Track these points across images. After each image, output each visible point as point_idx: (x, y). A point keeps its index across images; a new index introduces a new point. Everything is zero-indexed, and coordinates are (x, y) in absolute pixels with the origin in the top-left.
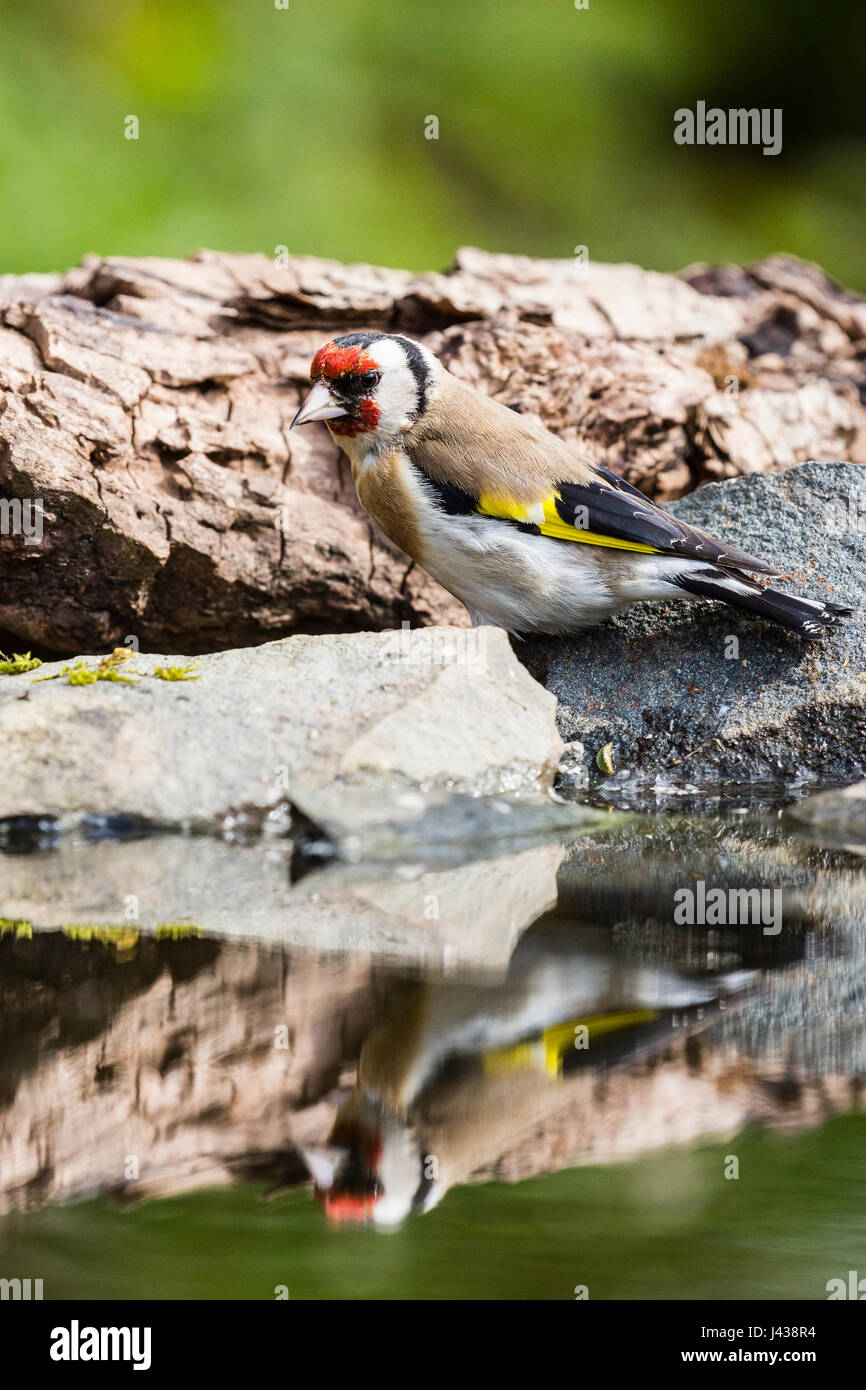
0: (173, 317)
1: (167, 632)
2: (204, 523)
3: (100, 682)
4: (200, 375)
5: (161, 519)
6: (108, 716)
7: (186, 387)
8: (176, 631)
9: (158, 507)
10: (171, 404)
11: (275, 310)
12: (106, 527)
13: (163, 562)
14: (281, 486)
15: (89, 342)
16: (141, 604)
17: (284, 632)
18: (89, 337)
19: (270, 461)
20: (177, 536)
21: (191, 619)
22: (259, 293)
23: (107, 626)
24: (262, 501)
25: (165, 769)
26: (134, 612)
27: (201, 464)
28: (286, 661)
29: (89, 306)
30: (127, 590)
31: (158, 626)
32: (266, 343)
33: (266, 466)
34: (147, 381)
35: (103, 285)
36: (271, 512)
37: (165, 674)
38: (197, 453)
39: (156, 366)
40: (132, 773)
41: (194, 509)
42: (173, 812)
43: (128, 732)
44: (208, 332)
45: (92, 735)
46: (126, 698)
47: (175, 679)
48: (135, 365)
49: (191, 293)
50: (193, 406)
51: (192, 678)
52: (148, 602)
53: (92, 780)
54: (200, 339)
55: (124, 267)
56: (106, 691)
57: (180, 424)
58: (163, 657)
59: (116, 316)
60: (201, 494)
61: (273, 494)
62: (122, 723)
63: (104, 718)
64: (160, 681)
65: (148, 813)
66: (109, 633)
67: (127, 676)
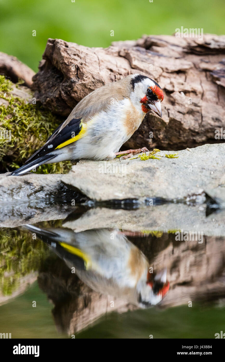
0: (169, 52)
1: (169, 144)
2: (179, 112)
3: (150, 159)
4: (177, 69)
5: (166, 111)
6: (152, 169)
7: (173, 72)
8: (172, 143)
9: (165, 108)
10: (169, 78)
11: (198, 49)
12: (150, 114)
13: (167, 124)
14: (201, 101)
15: (144, 60)
16: (161, 136)
17: (203, 143)
18: (144, 58)
19: (198, 93)
20: (171, 116)
21: (175, 141)
22: (194, 44)
23: (151, 143)
24: (196, 105)
25: (169, 184)
26: (159, 138)
27: (178, 95)
28: (203, 151)
29: (144, 50)
30: (157, 132)
31: (167, 142)
32: (196, 59)
33: (197, 95)
34: (161, 71)
35: (148, 43)
36: (198, 109)
37: (168, 156)
38: (176, 92)
39: (164, 66)
40: (159, 185)
41: (176, 108)
42: (171, 196)
43: (158, 174)
44: (178, 56)
45: (148, 174)
46: (157, 164)
47: (171, 158)
48: (158, 66)
49: (174, 45)
50: (175, 78)
51: (176, 157)
52: (164, 135)
53: (148, 188)
54: (176, 58)
55: (154, 38)
56: (151, 162)
57: (171, 83)
58: (168, 151)
59: (152, 52)
60: (178, 104)
61: (199, 103)
62: (156, 171)
63: (151, 170)
64: (167, 158)
65: (164, 197)
66: (152, 145)
67: (157, 157)
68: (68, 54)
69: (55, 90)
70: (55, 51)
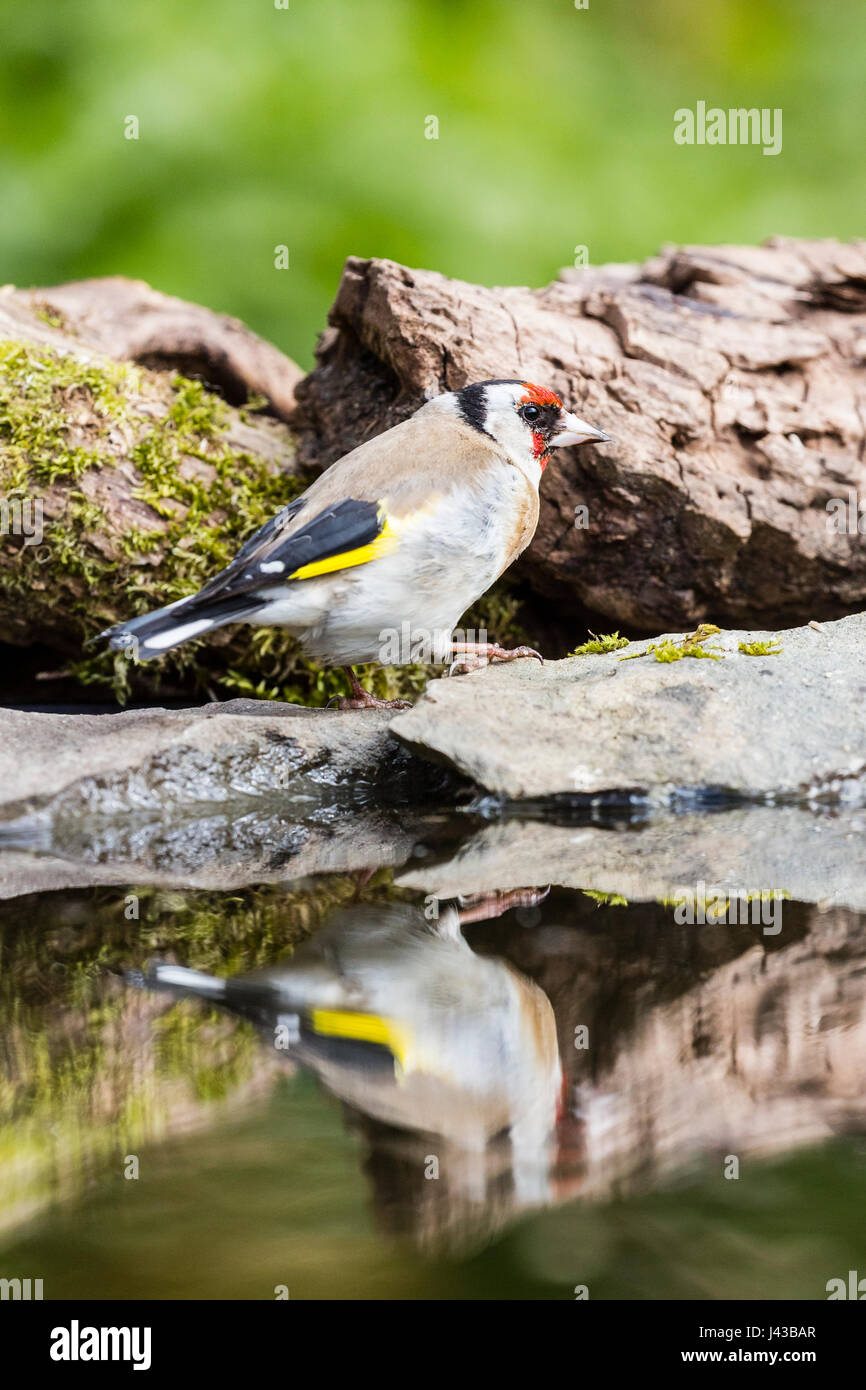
0: (749, 303)
1: (750, 608)
2: (784, 502)
3: (686, 659)
4: (777, 357)
5: (742, 499)
6: (695, 691)
7: (764, 370)
8: (759, 606)
9: (738, 488)
10: (749, 387)
11: (847, 293)
12: (689, 508)
13: (745, 541)
14: (858, 465)
15: (668, 329)
16: (725, 582)
18: (667, 323)
19: (846, 439)
20: (758, 515)
21: (773, 596)
22: (832, 277)
23: (692, 604)
24: (839, 478)
25: (750, 741)
26: (718, 590)
27: (781, 446)
29: (666, 294)
30: (711, 569)
31: (742, 602)
32: (839, 325)
33: (842, 445)
34: (725, 365)
35: (681, 273)
36: (848, 489)
37: (749, 648)
38: (775, 434)
39: (733, 351)
40: (718, 746)
41: (773, 487)
42: (757, 780)
43: (713, 707)
44: (780, 315)
45: (680, 709)
46: (711, 673)
47: (758, 654)
48: (712, 350)
49: (765, 279)
50: (770, 388)
51: (774, 652)
52: (732, 580)
53: (679, 753)
54: (775, 323)
55: (700, 256)
56: (691, 667)
57: (758, 406)
58: (745, 633)
59: (693, 303)
60: (780, 473)
61: (850, 471)
62: (708, 698)
63: (690, 693)
64: (743, 656)
65: (735, 785)
66: (694, 610)
67: (712, 652)
68: (414, 308)
69: (372, 430)
70: (369, 299)
